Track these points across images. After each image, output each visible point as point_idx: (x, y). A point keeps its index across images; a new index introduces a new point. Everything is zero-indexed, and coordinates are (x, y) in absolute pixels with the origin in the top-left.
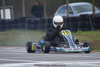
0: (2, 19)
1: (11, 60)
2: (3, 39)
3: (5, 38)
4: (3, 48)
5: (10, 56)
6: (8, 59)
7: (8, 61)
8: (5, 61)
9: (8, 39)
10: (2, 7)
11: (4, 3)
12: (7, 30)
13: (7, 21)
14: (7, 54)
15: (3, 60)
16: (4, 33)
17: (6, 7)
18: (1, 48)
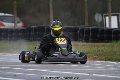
0: (107, 28)
1: (116, 77)
2: (108, 52)
3: (111, 50)
4: (107, 62)
5: (116, 71)
6: (113, 75)
7: (113, 77)
8: (109, 77)
9: (114, 52)
10: (107, 14)
11: (110, 9)
12: (113, 41)
13: (112, 31)
14: (112, 69)
15: (107, 76)
16: (109, 44)
17: (112, 14)
18: (105, 62)
